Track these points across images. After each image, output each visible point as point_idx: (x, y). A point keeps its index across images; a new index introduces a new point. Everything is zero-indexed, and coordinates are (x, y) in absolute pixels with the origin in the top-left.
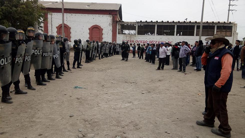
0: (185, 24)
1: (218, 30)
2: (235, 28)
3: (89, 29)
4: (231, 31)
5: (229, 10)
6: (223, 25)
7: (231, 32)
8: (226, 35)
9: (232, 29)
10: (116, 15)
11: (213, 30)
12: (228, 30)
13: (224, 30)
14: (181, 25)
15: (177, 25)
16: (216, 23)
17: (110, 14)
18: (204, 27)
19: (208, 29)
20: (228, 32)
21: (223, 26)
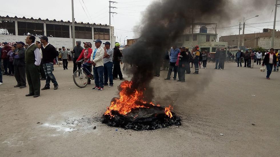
1: (95, 33)
2: (112, 30)
4: (109, 34)
5: (110, 13)
6: (99, 27)
7: (109, 36)
8: (104, 38)
9: (109, 32)
11: (90, 32)
12: (106, 33)
13: (102, 33)
14: (51, 23)
15: (46, 24)
18: (76, 28)
19: (84, 31)
20: (106, 35)
21: (100, 29)
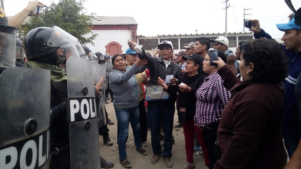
0: (208, 37)
3: (106, 47)
6: (244, 35)
10: (135, 29)
11: (235, 41)
16: (238, 33)
17: (128, 29)
21: (244, 37)
